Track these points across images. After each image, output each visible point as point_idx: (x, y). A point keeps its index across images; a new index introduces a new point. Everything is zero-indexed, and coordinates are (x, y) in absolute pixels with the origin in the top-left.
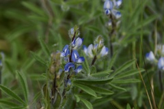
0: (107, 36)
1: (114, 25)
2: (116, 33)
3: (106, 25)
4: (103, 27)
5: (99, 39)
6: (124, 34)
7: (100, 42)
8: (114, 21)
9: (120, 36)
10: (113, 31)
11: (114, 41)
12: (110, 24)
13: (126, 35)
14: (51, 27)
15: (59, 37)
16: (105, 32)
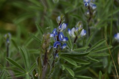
0: (86, 22)
1: (91, 14)
2: (92, 19)
3: (85, 14)
4: (83, 15)
5: (79, 24)
6: (99, 20)
7: (80, 26)
8: (91, 11)
9: (96, 21)
10: (90, 19)
11: (91, 25)
12: (88, 13)
13: (100, 21)
14: (46, 15)
15: (51, 22)
16: (84, 19)
